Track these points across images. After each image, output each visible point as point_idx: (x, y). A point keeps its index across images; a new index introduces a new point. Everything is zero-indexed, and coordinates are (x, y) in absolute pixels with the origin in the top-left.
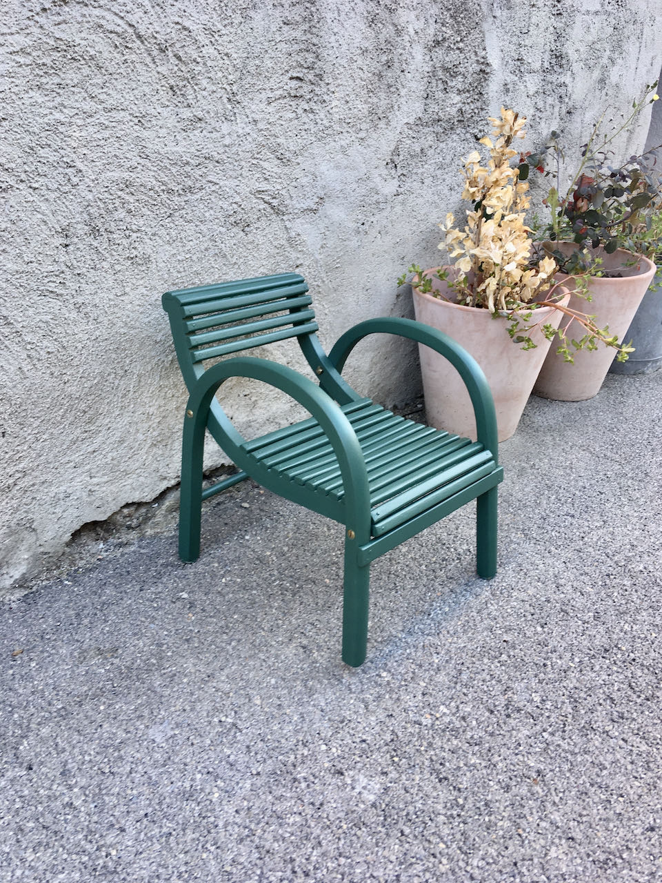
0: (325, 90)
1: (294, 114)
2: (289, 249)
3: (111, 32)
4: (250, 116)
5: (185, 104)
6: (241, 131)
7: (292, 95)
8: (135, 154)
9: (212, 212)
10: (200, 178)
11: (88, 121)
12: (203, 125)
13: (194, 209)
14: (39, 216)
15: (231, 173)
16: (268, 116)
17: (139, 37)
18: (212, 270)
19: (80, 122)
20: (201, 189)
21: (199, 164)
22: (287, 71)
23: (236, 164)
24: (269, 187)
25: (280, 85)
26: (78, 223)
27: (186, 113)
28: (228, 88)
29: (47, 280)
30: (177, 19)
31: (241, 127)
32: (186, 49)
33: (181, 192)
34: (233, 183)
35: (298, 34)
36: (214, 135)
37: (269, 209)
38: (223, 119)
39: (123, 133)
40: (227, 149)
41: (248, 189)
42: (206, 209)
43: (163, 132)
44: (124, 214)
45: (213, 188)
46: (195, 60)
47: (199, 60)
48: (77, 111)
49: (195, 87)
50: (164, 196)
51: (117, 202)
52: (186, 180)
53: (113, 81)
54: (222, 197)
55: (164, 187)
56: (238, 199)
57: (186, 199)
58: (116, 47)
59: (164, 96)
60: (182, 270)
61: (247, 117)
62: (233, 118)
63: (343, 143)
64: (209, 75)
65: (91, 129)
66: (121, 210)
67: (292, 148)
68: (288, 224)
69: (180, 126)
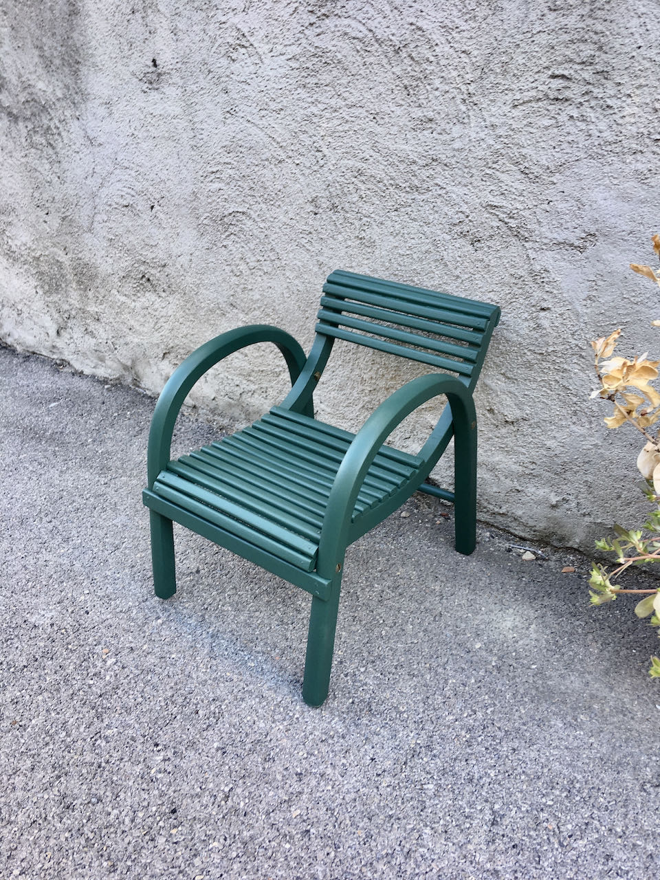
0: (612, 93)
1: (553, 121)
2: (531, 284)
3: (354, 38)
4: (488, 120)
5: (417, 105)
6: (473, 135)
7: (552, 97)
8: (369, 147)
9: (436, 216)
10: (428, 179)
11: (334, 115)
12: (434, 126)
13: (420, 208)
14: (299, 185)
15: (460, 179)
16: (511, 122)
17: (377, 40)
18: (432, 275)
19: (328, 115)
20: (428, 190)
21: (427, 165)
22: (547, 68)
23: (466, 170)
24: (504, 203)
25: (534, 85)
26: (322, 197)
27: (418, 113)
28: (464, 88)
29: (301, 236)
30: (413, 20)
31: (473, 130)
32: (419, 48)
33: (408, 189)
34: (461, 190)
35: (571, 21)
36: (445, 137)
37: (504, 229)
38: (455, 121)
39: (359, 127)
40: (456, 153)
41: (479, 201)
42: (431, 212)
43: (394, 130)
44: (357, 198)
45: (440, 192)
46: (428, 60)
47: (432, 59)
48: (326, 106)
49: (428, 87)
50: (391, 189)
51: (351, 187)
52: (413, 178)
53: (355, 81)
54: (449, 202)
55: (392, 182)
56: (464, 208)
57: (413, 197)
58: (358, 51)
59: (400, 95)
60: (402, 263)
61: (485, 121)
62: (466, 121)
63: (640, 166)
64: (443, 74)
65: (336, 122)
66: (355, 195)
67: (544, 162)
68: (532, 254)
69: (411, 125)
